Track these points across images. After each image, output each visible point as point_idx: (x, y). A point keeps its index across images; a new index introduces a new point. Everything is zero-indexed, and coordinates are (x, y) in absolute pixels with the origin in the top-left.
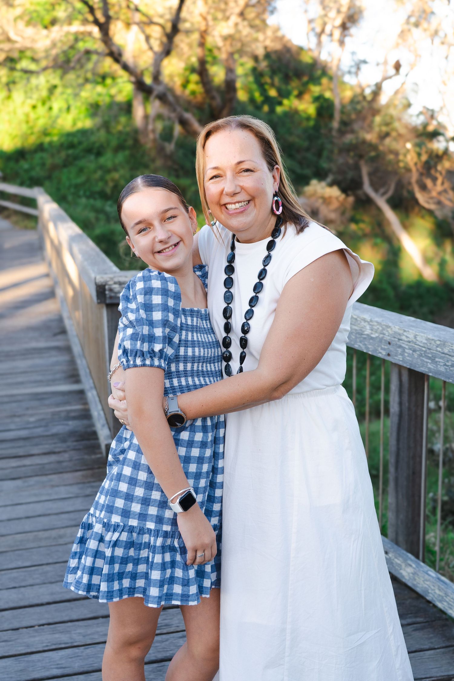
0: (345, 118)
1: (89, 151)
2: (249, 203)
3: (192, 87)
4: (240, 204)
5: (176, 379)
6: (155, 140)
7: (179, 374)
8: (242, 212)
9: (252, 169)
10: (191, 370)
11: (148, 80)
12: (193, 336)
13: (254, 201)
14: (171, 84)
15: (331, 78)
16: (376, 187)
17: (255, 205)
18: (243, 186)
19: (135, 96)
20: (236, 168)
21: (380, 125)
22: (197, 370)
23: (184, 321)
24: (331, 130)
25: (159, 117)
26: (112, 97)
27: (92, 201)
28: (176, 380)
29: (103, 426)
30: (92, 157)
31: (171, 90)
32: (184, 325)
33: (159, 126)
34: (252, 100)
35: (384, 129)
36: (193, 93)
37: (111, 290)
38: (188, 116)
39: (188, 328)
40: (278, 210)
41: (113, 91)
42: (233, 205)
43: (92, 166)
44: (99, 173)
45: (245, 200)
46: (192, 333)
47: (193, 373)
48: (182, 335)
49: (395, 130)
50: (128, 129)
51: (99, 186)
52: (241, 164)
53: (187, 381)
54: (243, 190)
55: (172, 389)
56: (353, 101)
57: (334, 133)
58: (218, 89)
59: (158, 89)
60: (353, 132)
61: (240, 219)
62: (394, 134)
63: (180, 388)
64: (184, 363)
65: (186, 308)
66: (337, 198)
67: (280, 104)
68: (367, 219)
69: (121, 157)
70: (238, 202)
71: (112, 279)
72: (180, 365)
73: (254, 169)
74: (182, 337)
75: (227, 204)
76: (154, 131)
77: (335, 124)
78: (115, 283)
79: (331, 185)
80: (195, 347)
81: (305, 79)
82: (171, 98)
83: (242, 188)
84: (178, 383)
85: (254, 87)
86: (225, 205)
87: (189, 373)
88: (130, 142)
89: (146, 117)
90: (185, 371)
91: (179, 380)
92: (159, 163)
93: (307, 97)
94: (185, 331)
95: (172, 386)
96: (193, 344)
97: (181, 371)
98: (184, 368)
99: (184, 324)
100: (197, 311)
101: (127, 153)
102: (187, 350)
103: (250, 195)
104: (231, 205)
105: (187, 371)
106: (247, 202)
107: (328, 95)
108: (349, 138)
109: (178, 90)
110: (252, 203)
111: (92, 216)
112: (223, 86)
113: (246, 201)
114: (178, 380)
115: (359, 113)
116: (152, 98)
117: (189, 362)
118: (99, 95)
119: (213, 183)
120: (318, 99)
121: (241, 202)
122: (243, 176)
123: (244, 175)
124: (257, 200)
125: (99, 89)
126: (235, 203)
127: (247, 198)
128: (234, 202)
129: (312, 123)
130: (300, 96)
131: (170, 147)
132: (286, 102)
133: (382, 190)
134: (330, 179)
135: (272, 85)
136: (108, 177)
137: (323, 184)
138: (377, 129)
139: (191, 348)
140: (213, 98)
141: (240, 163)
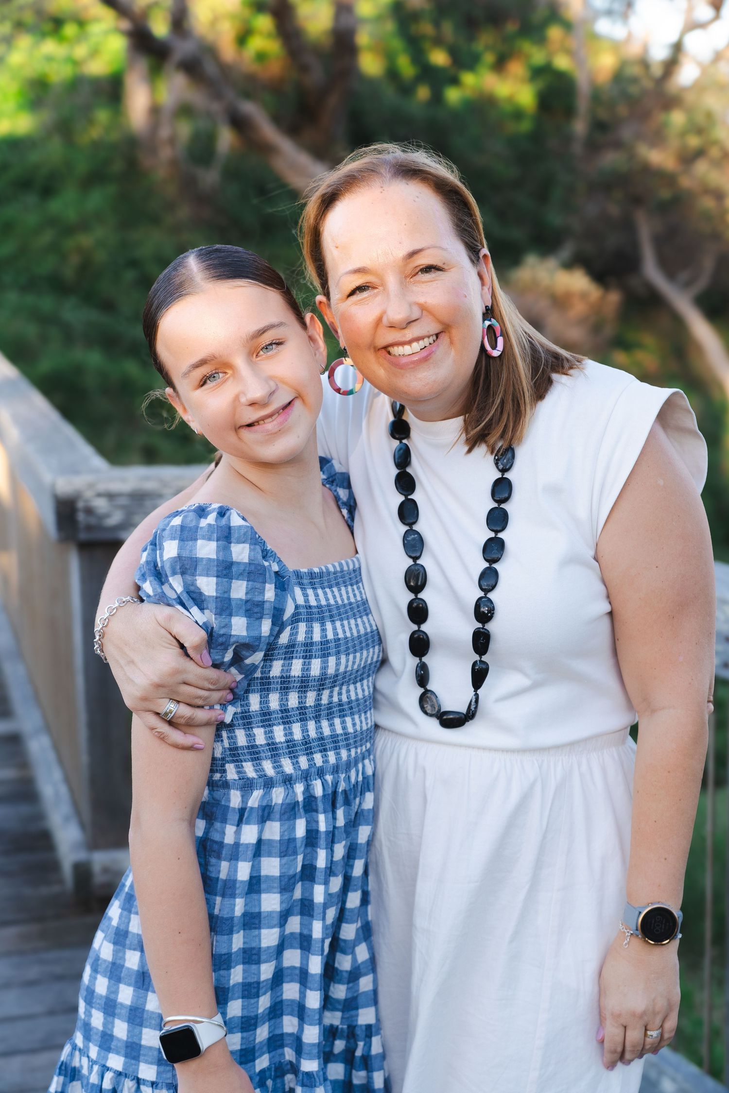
0: (603, 114)
1: (25, 184)
2: (437, 338)
3: (257, 43)
4: (421, 342)
5: (282, 727)
6: (174, 163)
7: (287, 716)
8: (426, 359)
9: (440, 264)
10: (316, 706)
11: (160, 28)
12: (324, 630)
13: (449, 332)
14: (210, 37)
15: (568, 26)
16: (669, 268)
17: (451, 343)
18: (426, 303)
19: (131, 62)
20: (406, 265)
21: (683, 134)
22: (328, 704)
23: (300, 600)
24: (568, 139)
25: (185, 110)
26: (76, 63)
27: (30, 299)
28: (280, 729)
29: (66, 819)
30: (31, 199)
31: (210, 50)
32: (302, 610)
33: (185, 130)
34: (392, 74)
35: (694, 142)
36: (261, 57)
37: (89, 511)
38: (249, 108)
39: (311, 613)
40: (494, 347)
41: (81, 51)
42: (407, 347)
43: (32, 219)
44: (46, 237)
45: (431, 333)
46: (323, 624)
47: (320, 711)
48: (297, 633)
49: (716, 143)
50: (114, 136)
51: (47, 265)
52: (416, 257)
53: (305, 730)
54: (425, 313)
55: (269, 749)
56: (619, 77)
57: (577, 149)
58: (316, 50)
59: (183, 49)
60: (618, 145)
61: (424, 374)
62: (715, 152)
63: (288, 747)
64: (299, 691)
65: (302, 570)
66: (584, 296)
67: (455, 81)
68: (649, 340)
69: (97, 199)
70: (418, 339)
71: (91, 486)
72: (290, 697)
73: (444, 264)
74: (299, 636)
75: (392, 345)
76: (172, 141)
77: (580, 127)
78: (99, 495)
79: (569, 265)
80: (329, 655)
81: (511, 27)
82: (210, 68)
83: (423, 308)
84: (286, 735)
85: (397, 44)
86: (386, 348)
87: (310, 713)
88: (118, 166)
89: (155, 111)
90: (301, 707)
91: (287, 728)
92: (184, 212)
93: (517, 68)
94: (305, 624)
95: (270, 742)
96: (325, 649)
97: (293, 708)
98: (299, 702)
99: (303, 606)
100: (319, 574)
101: (111, 189)
102: (309, 664)
103: (440, 322)
104: (401, 348)
105: (306, 708)
106: (435, 337)
107: (562, 63)
108: (611, 160)
109: (228, 51)
110: (444, 339)
111: (31, 331)
112: (327, 42)
113: (432, 335)
114: (285, 729)
115: (633, 102)
116: (170, 67)
117: (310, 690)
118: (49, 59)
119: (356, 303)
120: (541, 72)
121: (422, 338)
122: (423, 282)
123: (423, 280)
124: (454, 332)
125: (50, 47)
126: (409, 343)
127: (434, 328)
128: (408, 339)
129: (525, 126)
130: (500, 65)
131: (210, 178)
132: (469, 79)
133: (684, 276)
134: (566, 252)
135: (438, 42)
136: (70, 243)
137: (552, 263)
138: (674, 143)
139: (320, 660)
140: (304, 69)
141: (413, 254)
